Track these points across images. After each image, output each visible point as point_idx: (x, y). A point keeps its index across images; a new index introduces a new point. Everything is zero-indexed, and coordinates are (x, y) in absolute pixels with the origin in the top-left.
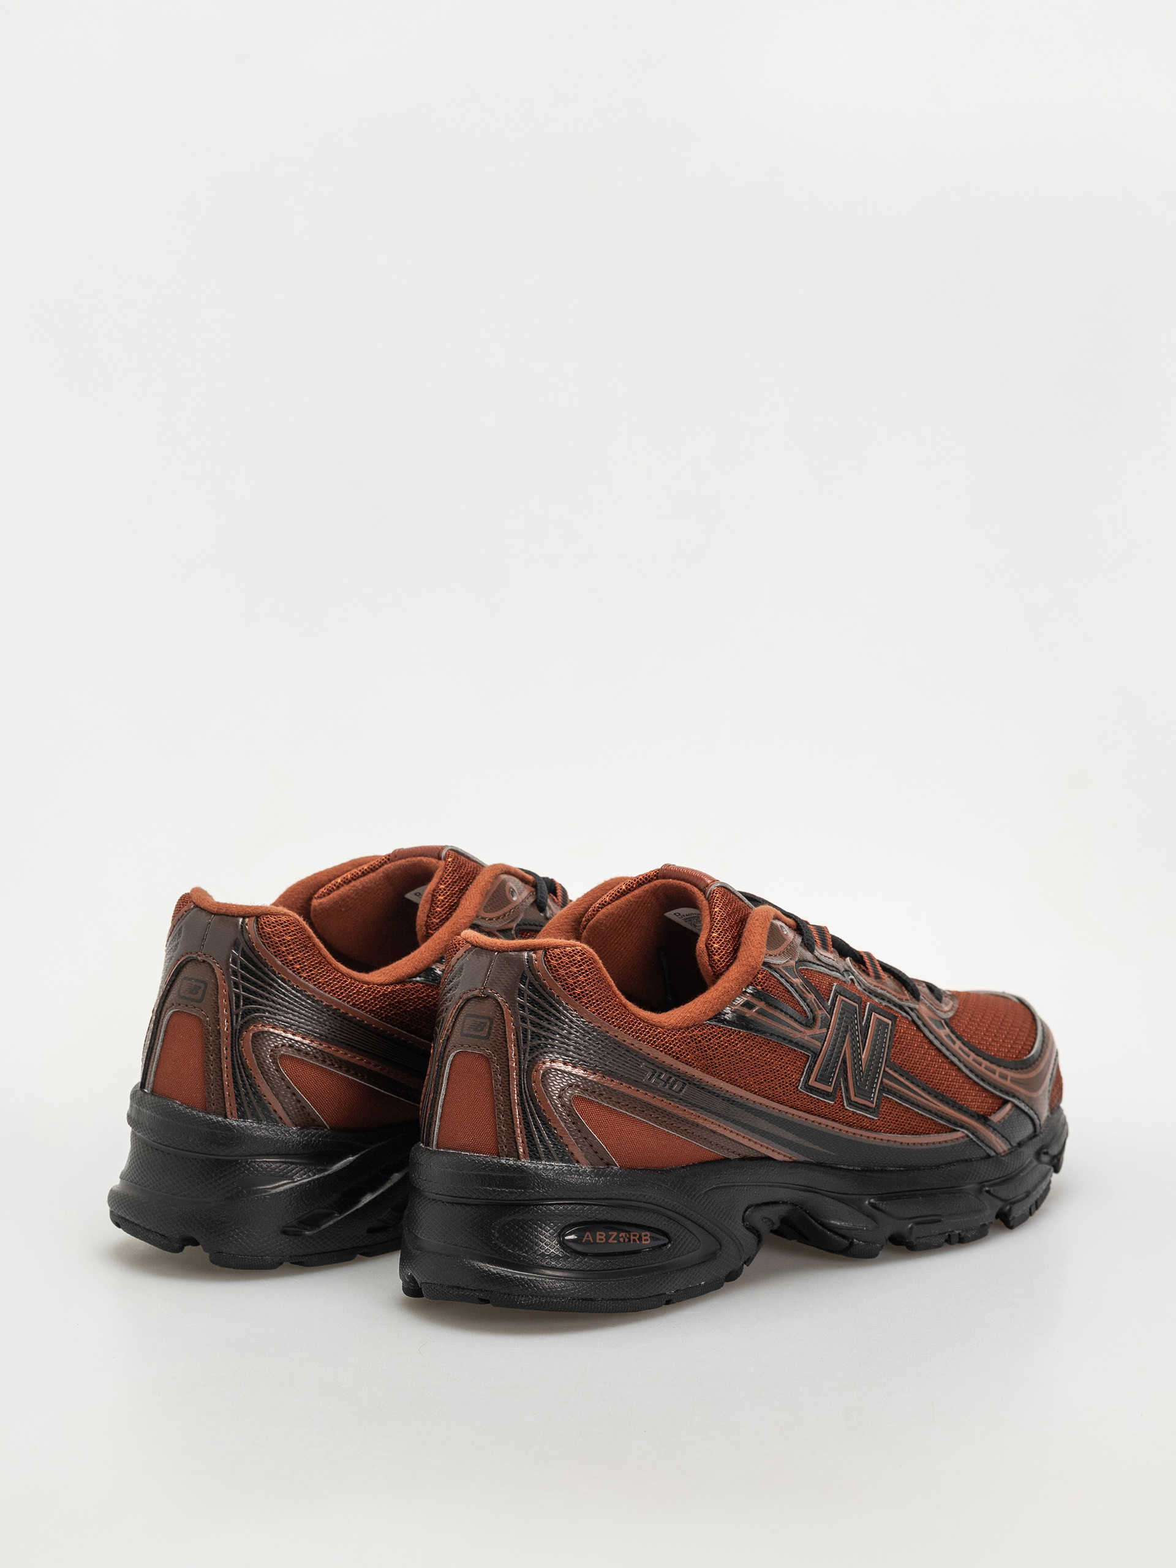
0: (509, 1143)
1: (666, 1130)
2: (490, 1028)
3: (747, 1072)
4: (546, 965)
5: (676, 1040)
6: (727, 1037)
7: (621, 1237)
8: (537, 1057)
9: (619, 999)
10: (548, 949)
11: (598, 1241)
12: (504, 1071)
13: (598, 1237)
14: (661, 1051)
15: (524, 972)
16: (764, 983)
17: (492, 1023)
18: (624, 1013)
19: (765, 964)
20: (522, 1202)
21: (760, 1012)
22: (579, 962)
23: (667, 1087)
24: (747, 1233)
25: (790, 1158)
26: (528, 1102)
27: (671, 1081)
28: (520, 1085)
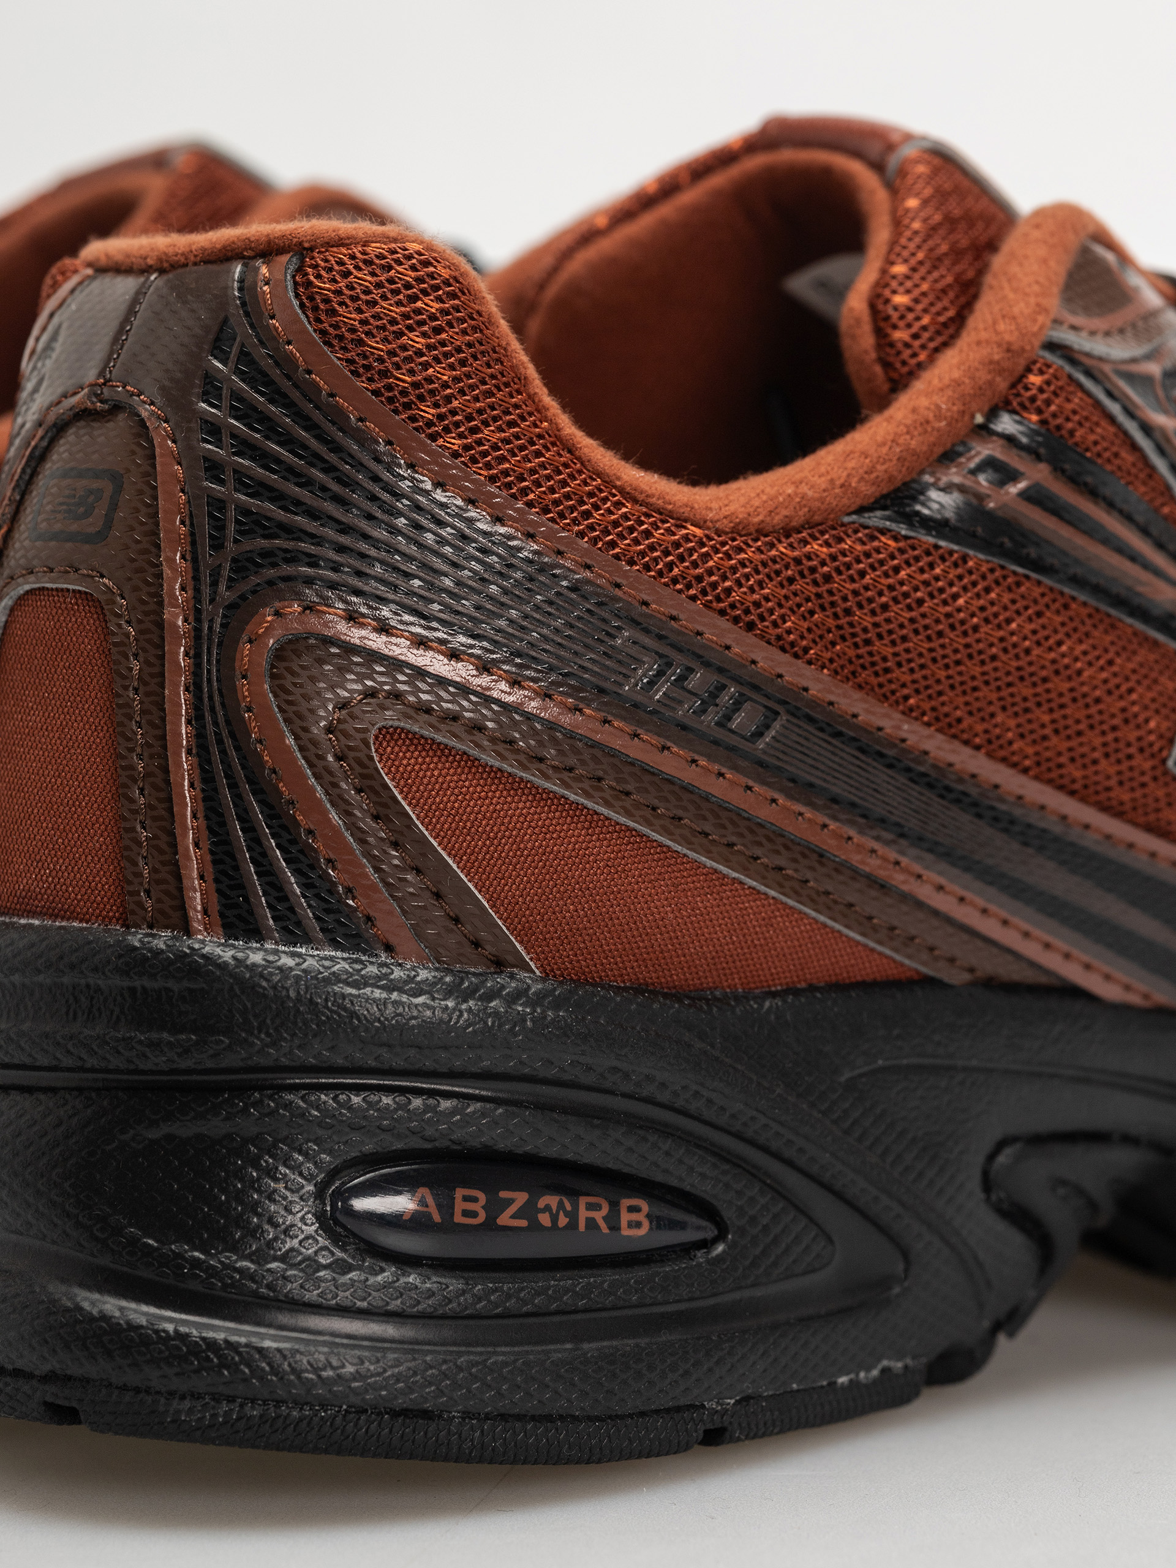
0: (158, 882)
1: (709, 863)
2: (114, 506)
3: (994, 696)
4: (297, 296)
5: (744, 566)
6: (922, 571)
7: (543, 1210)
8: (254, 592)
9: (550, 422)
10: (311, 249)
11: (458, 1218)
12: (148, 641)
13: (460, 1206)
14: (693, 598)
15: (225, 321)
16: (1048, 403)
17: (119, 489)
18: (566, 465)
19: (1052, 346)
20: (195, 1077)
21: (1034, 497)
22: (408, 286)
23: (711, 717)
24: (1001, 1227)
25: (1146, 996)
26: (220, 742)
27: (725, 698)
28: (198, 686)
